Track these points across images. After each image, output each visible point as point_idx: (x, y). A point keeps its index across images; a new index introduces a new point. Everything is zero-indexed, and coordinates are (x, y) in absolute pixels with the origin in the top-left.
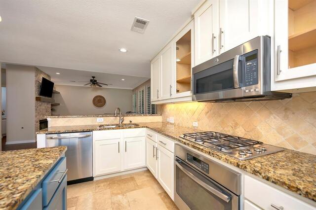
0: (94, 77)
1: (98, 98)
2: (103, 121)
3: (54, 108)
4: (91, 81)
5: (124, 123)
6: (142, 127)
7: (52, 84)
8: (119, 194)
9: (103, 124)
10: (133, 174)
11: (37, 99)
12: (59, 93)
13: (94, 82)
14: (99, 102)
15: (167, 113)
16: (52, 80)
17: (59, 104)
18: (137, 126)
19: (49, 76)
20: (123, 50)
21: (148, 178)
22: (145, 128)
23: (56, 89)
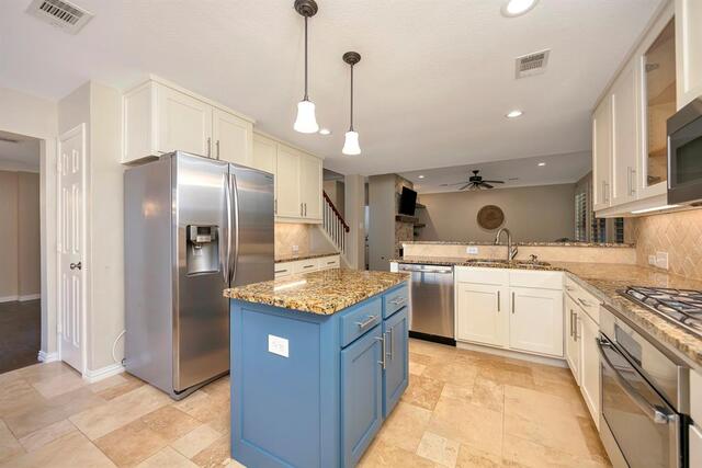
0: (476, 172)
1: (489, 211)
2: (476, 252)
3: (418, 230)
4: (471, 179)
5: (517, 258)
6: (555, 269)
7: (414, 194)
8: (491, 379)
9: (477, 257)
10: (531, 363)
11: (398, 218)
12: (424, 207)
13: (476, 180)
14: (490, 218)
15: (649, 242)
16: (415, 188)
17: (424, 225)
18: (544, 266)
19: (411, 183)
20: (515, 114)
21: (564, 383)
22: (562, 273)
23: (420, 201)
